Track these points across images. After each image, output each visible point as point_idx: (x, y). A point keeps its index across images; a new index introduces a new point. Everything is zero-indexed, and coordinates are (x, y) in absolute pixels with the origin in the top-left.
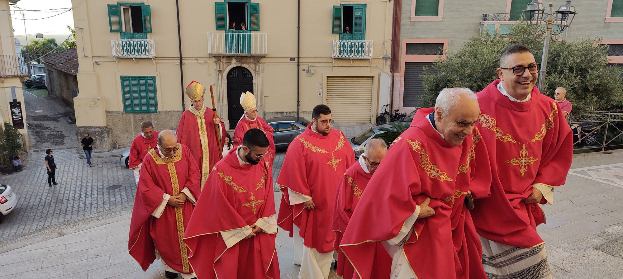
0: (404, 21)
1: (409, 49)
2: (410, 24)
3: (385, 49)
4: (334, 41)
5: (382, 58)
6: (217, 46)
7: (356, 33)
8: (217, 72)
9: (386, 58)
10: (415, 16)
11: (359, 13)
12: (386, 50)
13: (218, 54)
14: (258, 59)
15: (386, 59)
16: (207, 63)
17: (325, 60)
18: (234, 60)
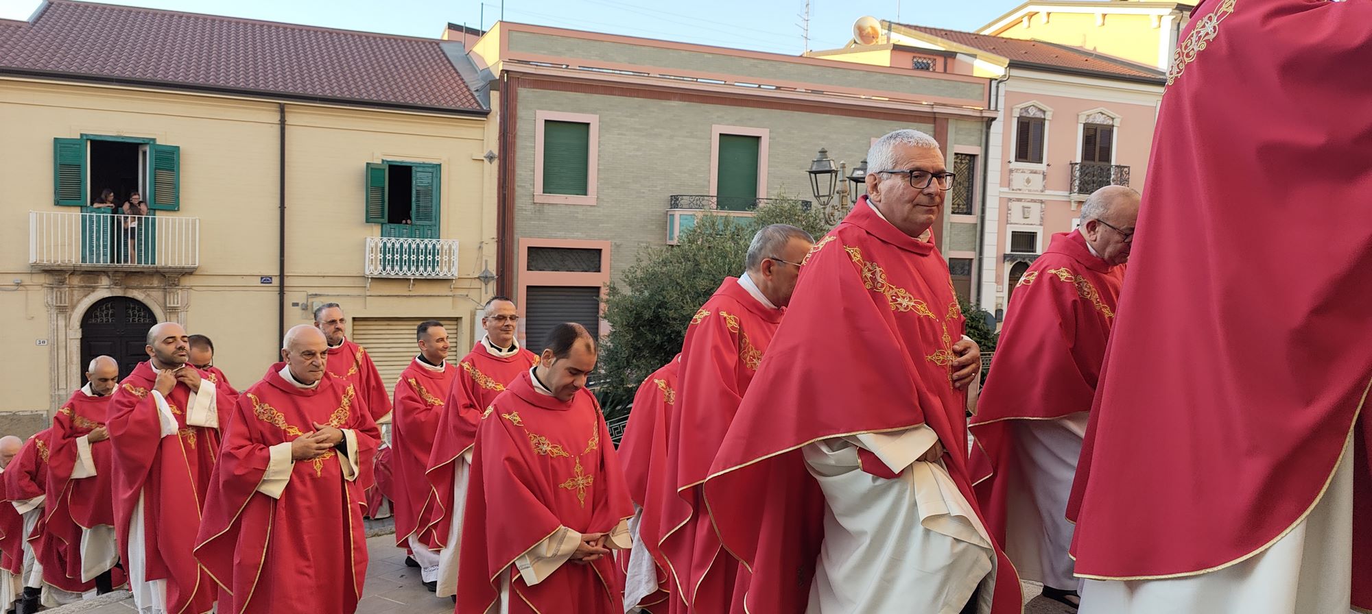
0: (522, 203)
1: (533, 261)
2: (534, 208)
3: (484, 259)
4: (368, 240)
5: (479, 278)
6: (56, 246)
7: (418, 223)
8: (54, 312)
9: (486, 277)
10: (544, 192)
11: (426, 181)
12: (486, 261)
13: (59, 265)
14: (173, 277)
15: (485, 279)
16: (24, 289)
17: (347, 282)
18: (105, 281)
